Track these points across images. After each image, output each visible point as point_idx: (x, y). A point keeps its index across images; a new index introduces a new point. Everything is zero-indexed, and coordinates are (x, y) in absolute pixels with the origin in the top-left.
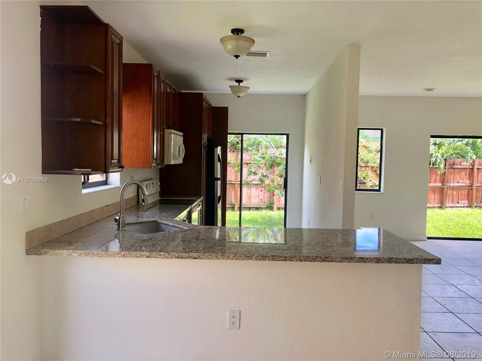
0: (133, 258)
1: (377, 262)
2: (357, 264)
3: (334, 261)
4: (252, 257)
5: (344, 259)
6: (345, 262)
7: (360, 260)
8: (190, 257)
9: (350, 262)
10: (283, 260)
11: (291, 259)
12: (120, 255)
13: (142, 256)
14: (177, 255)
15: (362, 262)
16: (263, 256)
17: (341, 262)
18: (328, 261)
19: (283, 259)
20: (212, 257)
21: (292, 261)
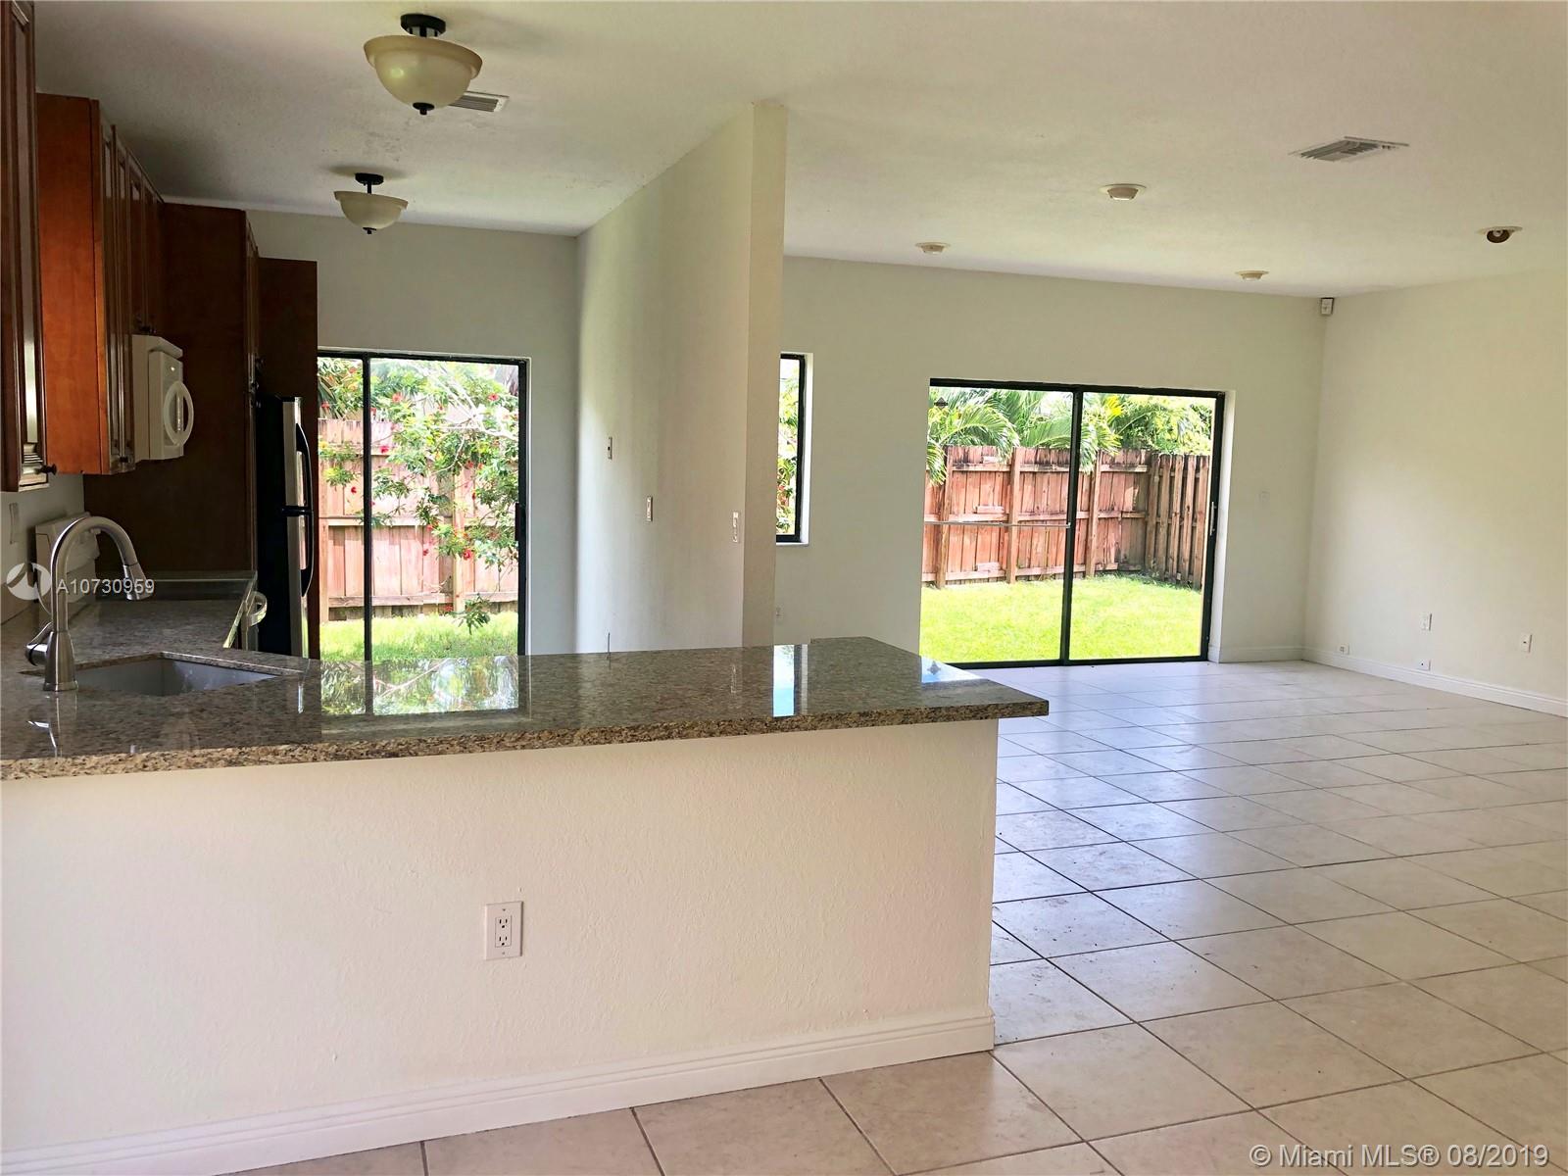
0: (179, 771)
1: (903, 723)
2: (855, 731)
3: (797, 727)
4: (572, 736)
5: (821, 720)
6: (826, 728)
7: (862, 719)
8: (378, 752)
9: (836, 727)
10: (661, 738)
11: (685, 733)
12: (129, 767)
13: (214, 762)
14: (332, 749)
15: (867, 726)
16: (602, 732)
17: (815, 728)
18: (782, 730)
19: (662, 734)
20: (448, 746)
21: (686, 736)
